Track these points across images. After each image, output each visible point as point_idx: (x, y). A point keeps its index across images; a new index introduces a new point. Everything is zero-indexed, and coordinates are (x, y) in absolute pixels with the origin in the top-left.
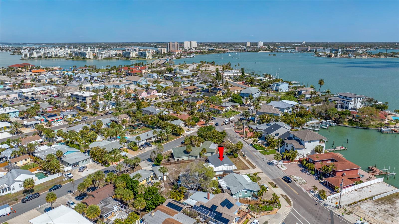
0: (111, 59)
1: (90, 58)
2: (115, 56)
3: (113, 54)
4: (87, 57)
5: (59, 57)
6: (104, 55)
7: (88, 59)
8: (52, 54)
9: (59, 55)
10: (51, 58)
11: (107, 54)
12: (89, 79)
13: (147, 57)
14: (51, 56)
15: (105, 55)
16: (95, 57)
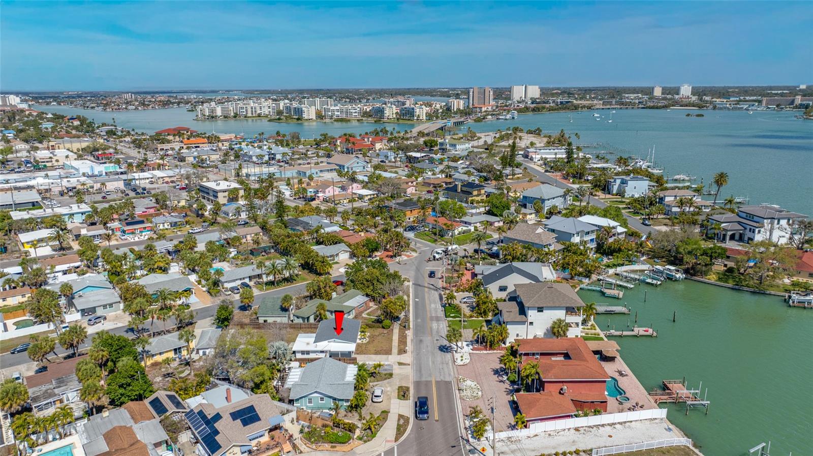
0: (349, 121)
1: (311, 118)
2: (357, 114)
3: (354, 111)
4: (305, 116)
5: (259, 115)
6: (336, 113)
7: (307, 120)
8: (246, 110)
9: (259, 112)
10: (245, 117)
11: (342, 112)
12: (266, 158)
13: (415, 118)
14: (245, 113)
15: (339, 113)
16: (320, 116)
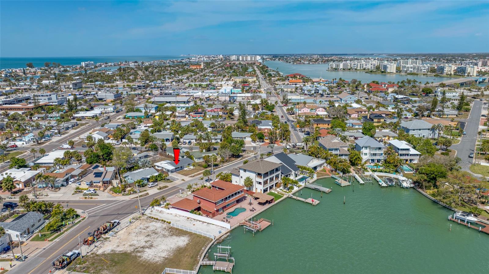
0: (417, 74)
1: (392, 71)
2: (425, 70)
3: (424, 68)
4: (388, 70)
5: (364, 69)
6: (410, 69)
7: (389, 73)
8: (357, 66)
9: (364, 67)
10: (356, 70)
11: (414, 68)
13: (466, 74)
14: (356, 68)
15: (412, 69)
16: (398, 70)
